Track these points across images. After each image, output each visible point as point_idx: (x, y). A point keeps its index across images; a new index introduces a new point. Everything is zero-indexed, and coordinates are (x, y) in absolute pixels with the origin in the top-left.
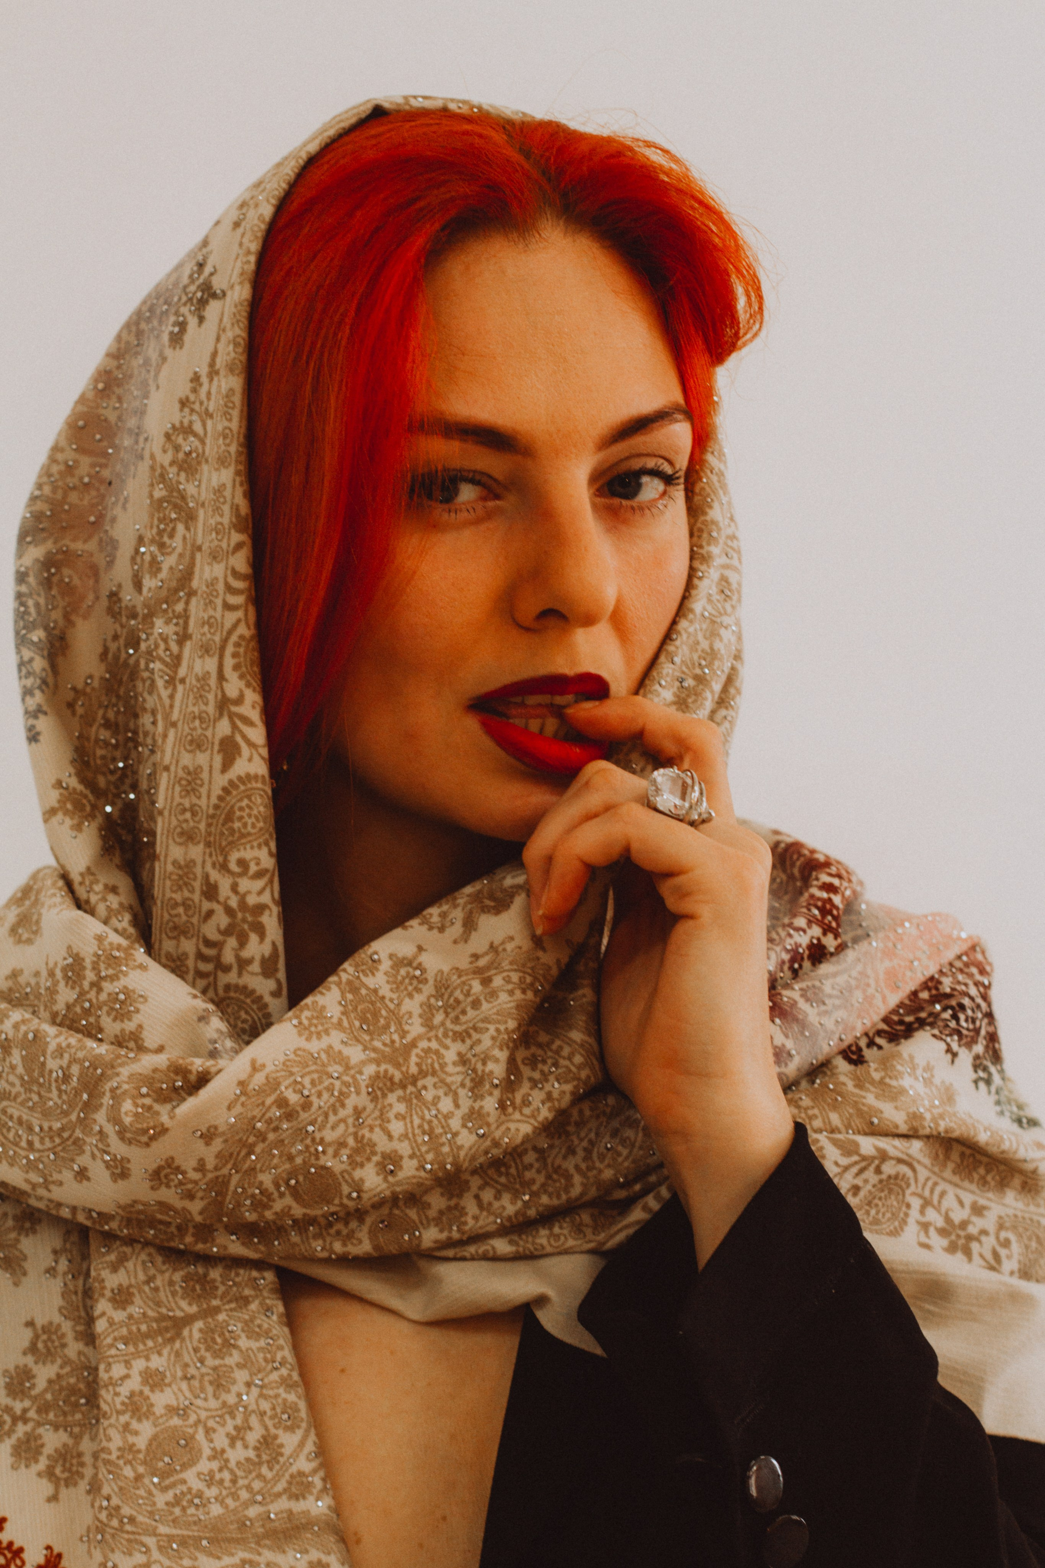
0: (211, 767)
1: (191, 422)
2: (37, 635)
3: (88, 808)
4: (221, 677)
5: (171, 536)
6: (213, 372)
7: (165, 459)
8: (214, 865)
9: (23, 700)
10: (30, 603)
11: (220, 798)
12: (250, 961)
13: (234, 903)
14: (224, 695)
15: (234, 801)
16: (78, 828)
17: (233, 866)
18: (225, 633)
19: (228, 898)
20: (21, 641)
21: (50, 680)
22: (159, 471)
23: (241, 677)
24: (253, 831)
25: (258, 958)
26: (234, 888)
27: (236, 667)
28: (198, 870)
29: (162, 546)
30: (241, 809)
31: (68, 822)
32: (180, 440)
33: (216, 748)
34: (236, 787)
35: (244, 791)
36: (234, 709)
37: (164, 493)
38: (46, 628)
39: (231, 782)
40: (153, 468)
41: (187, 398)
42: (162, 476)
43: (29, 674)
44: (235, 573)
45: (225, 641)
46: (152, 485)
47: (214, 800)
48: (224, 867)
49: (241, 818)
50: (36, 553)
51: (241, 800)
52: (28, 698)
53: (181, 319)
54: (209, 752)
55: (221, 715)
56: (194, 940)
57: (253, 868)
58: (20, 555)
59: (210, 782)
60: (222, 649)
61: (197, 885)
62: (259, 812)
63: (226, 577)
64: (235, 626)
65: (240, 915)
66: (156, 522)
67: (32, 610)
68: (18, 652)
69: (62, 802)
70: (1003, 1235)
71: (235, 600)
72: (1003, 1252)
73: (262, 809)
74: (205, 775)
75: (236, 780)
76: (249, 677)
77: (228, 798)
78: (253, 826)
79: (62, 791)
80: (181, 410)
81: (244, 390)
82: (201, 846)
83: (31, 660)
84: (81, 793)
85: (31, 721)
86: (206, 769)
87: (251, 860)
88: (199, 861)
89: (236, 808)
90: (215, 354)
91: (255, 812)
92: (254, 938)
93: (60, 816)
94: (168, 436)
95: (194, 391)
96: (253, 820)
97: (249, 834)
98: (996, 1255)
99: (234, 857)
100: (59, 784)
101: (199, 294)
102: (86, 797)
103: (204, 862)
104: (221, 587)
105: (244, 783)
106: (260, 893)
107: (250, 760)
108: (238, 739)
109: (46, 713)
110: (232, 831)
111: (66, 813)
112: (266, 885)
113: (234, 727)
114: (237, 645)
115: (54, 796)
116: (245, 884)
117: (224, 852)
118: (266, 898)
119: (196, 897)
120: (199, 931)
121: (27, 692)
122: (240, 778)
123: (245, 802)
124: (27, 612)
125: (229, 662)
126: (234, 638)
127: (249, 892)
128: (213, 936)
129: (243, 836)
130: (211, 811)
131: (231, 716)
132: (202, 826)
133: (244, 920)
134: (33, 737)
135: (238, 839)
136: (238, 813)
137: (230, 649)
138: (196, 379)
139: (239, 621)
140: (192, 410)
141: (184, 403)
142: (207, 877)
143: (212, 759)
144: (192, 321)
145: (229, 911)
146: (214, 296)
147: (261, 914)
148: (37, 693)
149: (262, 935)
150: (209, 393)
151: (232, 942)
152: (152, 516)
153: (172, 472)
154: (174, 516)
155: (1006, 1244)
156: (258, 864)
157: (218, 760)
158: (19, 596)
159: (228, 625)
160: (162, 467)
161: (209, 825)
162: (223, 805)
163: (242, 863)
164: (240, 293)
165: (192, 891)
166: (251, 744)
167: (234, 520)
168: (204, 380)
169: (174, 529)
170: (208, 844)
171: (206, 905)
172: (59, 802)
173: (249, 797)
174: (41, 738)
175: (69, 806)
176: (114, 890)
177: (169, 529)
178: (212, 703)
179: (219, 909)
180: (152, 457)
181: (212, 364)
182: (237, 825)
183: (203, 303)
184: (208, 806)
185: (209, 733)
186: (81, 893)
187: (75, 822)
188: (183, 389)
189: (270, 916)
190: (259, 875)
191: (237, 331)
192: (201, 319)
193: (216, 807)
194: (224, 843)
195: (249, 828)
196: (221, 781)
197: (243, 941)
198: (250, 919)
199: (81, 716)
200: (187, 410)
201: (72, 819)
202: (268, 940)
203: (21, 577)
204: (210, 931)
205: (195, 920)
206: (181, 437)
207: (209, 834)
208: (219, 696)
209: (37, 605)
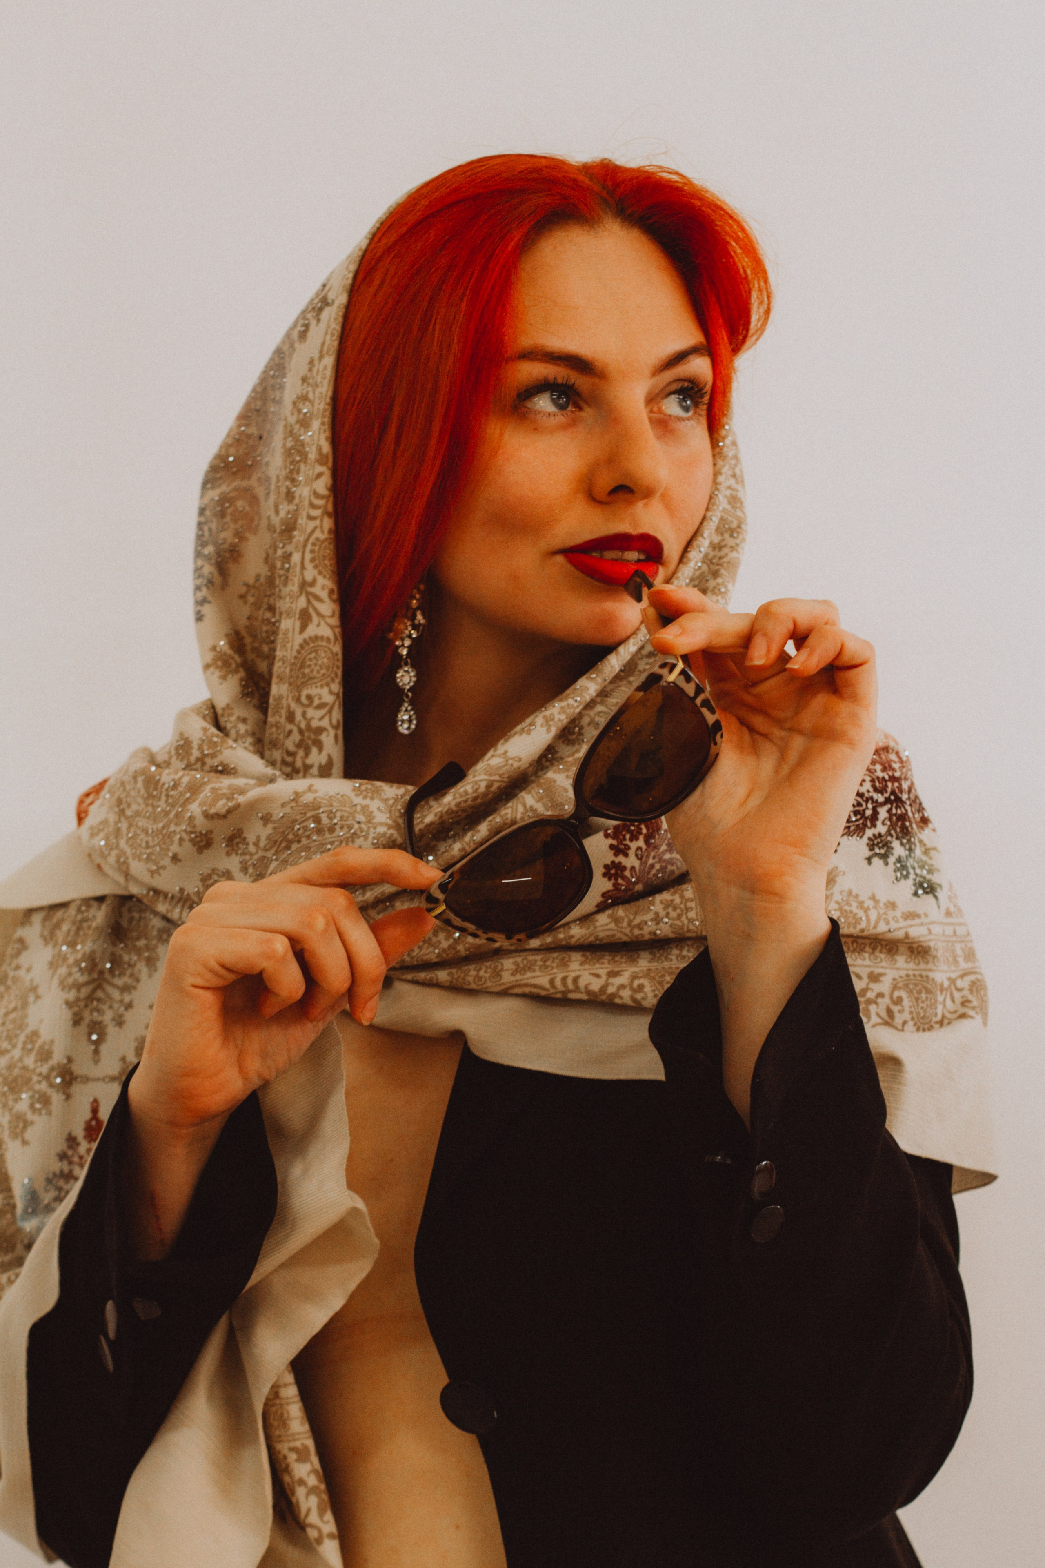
0: (294, 629)
1: (307, 392)
2: (209, 550)
3: (234, 666)
4: (303, 567)
5: (298, 472)
6: (321, 357)
7: (292, 420)
8: (293, 698)
9: (195, 594)
10: (206, 528)
11: (299, 652)
12: (311, 766)
13: (303, 725)
14: (303, 578)
15: (306, 654)
16: (224, 678)
17: (304, 699)
18: (306, 536)
19: (300, 722)
20: (198, 554)
21: (218, 579)
22: (289, 428)
23: (316, 567)
24: (318, 676)
25: (316, 765)
26: (304, 714)
27: (313, 560)
28: (284, 702)
29: (293, 480)
30: (310, 660)
31: (217, 673)
32: (301, 406)
33: (297, 616)
34: (308, 644)
35: (313, 647)
36: (310, 589)
37: (293, 443)
38: (215, 544)
39: (305, 641)
40: (286, 426)
41: (306, 376)
42: (291, 431)
43: (199, 576)
44: (317, 495)
45: (307, 541)
46: (285, 438)
47: (294, 653)
48: (298, 700)
49: (309, 666)
50: (214, 494)
51: (310, 653)
52: (198, 592)
53: (306, 322)
54: (293, 619)
55: (301, 593)
56: (280, 751)
57: (316, 702)
58: (202, 496)
59: (293, 641)
60: (305, 546)
61: (283, 712)
62: (323, 662)
63: (310, 496)
64: (313, 532)
65: (306, 734)
66: (288, 464)
67: (206, 533)
68: (195, 562)
69: (215, 660)
70: (896, 994)
71: (317, 513)
72: (895, 1009)
73: (325, 660)
74: (290, 635)
75: (308, 640)
76: (320, 568)
77: (303, 652)
78: (318, 672)
79: (216, 653)
80: (303, 384)
81: (333, 365)
82: (287, 685)
83: (202, 567)
84: (230, 656)
85: (199, 608)
86: (291, 630)
87: (316, 696)
88: (285, 696)
89: (307, 659)
90: (323, 344)
91: (320, 662)
92: (314, 750)
93: (212, 669)
94: (294, 403)
95: (310, 370)
96: (318, 668)
97: (314, 678)
98: (890, 1012)
99: (305, 692)
100: (214, 648)
101: (319, 305)
102: (233, 658)
103: (288, 696)
104: (306, 503)
105: (313, 642)
106: (321, 719)
107: (318, 625)
108: (311, 610)
109: (209, 602)
110: (304, 675)
111: (217, 667)
112: (325, 714)
113: (309, 602)
114: (314, 544)
115: (209, 657)
116: (311, 713)
117: (299, 689)
118: (325, 723)
119: (283, 720)
120: (283, 744)
121: (198, 588)
122: (310, 638)
123: (313, 655)
124: (202, 535)
125: (308, 556)
126: (312, 540)
127: (312, 718)
128: (292, 748)
129: (311, 678)
130: (293, 661)
131: (308, 594)
132: (288, 670)
133: (309, 738)
134: (199, 618)
135: (308, 680)
136: (308, 663)
137: (309, 547)
138: (311, 362)
139: (316, 528)
140: (309, 384)
141: (304, 380)
142: (289, 706)
143: (294, 624)
144: (313, 322)
145: (301, 732)
146: (327, 304)
147: (321, 734)
148: (204, 589)
149: (320, 747)
150: (318, 371)
151: (301, 753)
152: (285, 461)
153: (297, 427)
154: (298, 458)
155: (899, 1001)
156: (320, 699)
157: (298, 624)
158: (200, 525)
159: (309, 530)
160: (291, 426)
161: (291, 670)
162: (300, 656)
163: (310, 698)
164: (343, 299)
165: (281, 717)
166: (320, 615)
167: (317, 457)
168: (316, 362)
169: (299, 468)
170: (290, 684)
171: (289, 727)
172: (213, 660)
173: (316, 651)
174: (204, 618)
175: (219, 663)
176: (244, 721)
177: (296, 468)
178: (296, 585)
179: (295, 730)
180: (286, 419)
181: (321, 352)
182: (307, 671)
183: (321, 309)
184: (291, 657)
185: (293, 606)
186: (222, 720)
187: (222, 674)
188: (303, 370)
189: (328, 736)
190: (320, 707)
191: (337, 327)
192: (318, 320)
193: (296, 658)
194: (299, 683)
195: (315, 673)
196: (299, 639)
197: (307, 753)
198: (313, 737)
199: (252, 604)
200: (305, 384)
201: (220, 671)
202: (325, 752)
203: (202, 511)
204: (290, 744)
205: (281, 737)
206: (301, 403)
207: (291, 677)
208: (301, 580)
209: (210, 530)
